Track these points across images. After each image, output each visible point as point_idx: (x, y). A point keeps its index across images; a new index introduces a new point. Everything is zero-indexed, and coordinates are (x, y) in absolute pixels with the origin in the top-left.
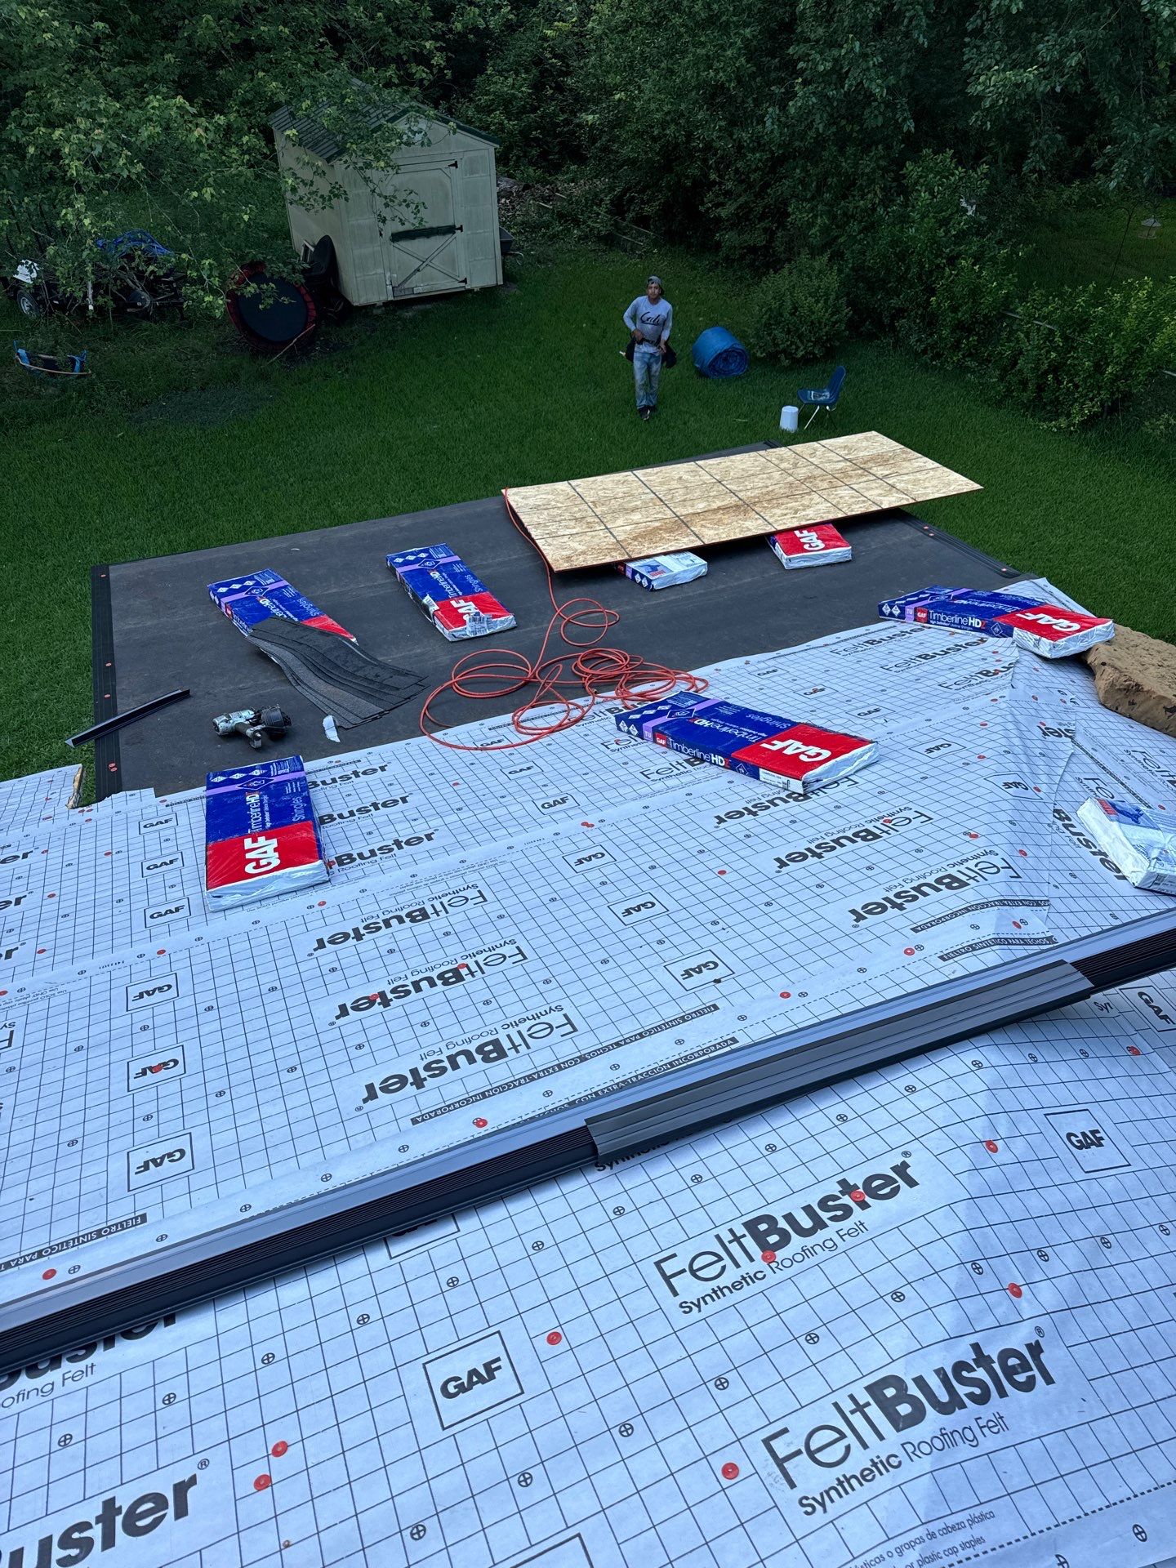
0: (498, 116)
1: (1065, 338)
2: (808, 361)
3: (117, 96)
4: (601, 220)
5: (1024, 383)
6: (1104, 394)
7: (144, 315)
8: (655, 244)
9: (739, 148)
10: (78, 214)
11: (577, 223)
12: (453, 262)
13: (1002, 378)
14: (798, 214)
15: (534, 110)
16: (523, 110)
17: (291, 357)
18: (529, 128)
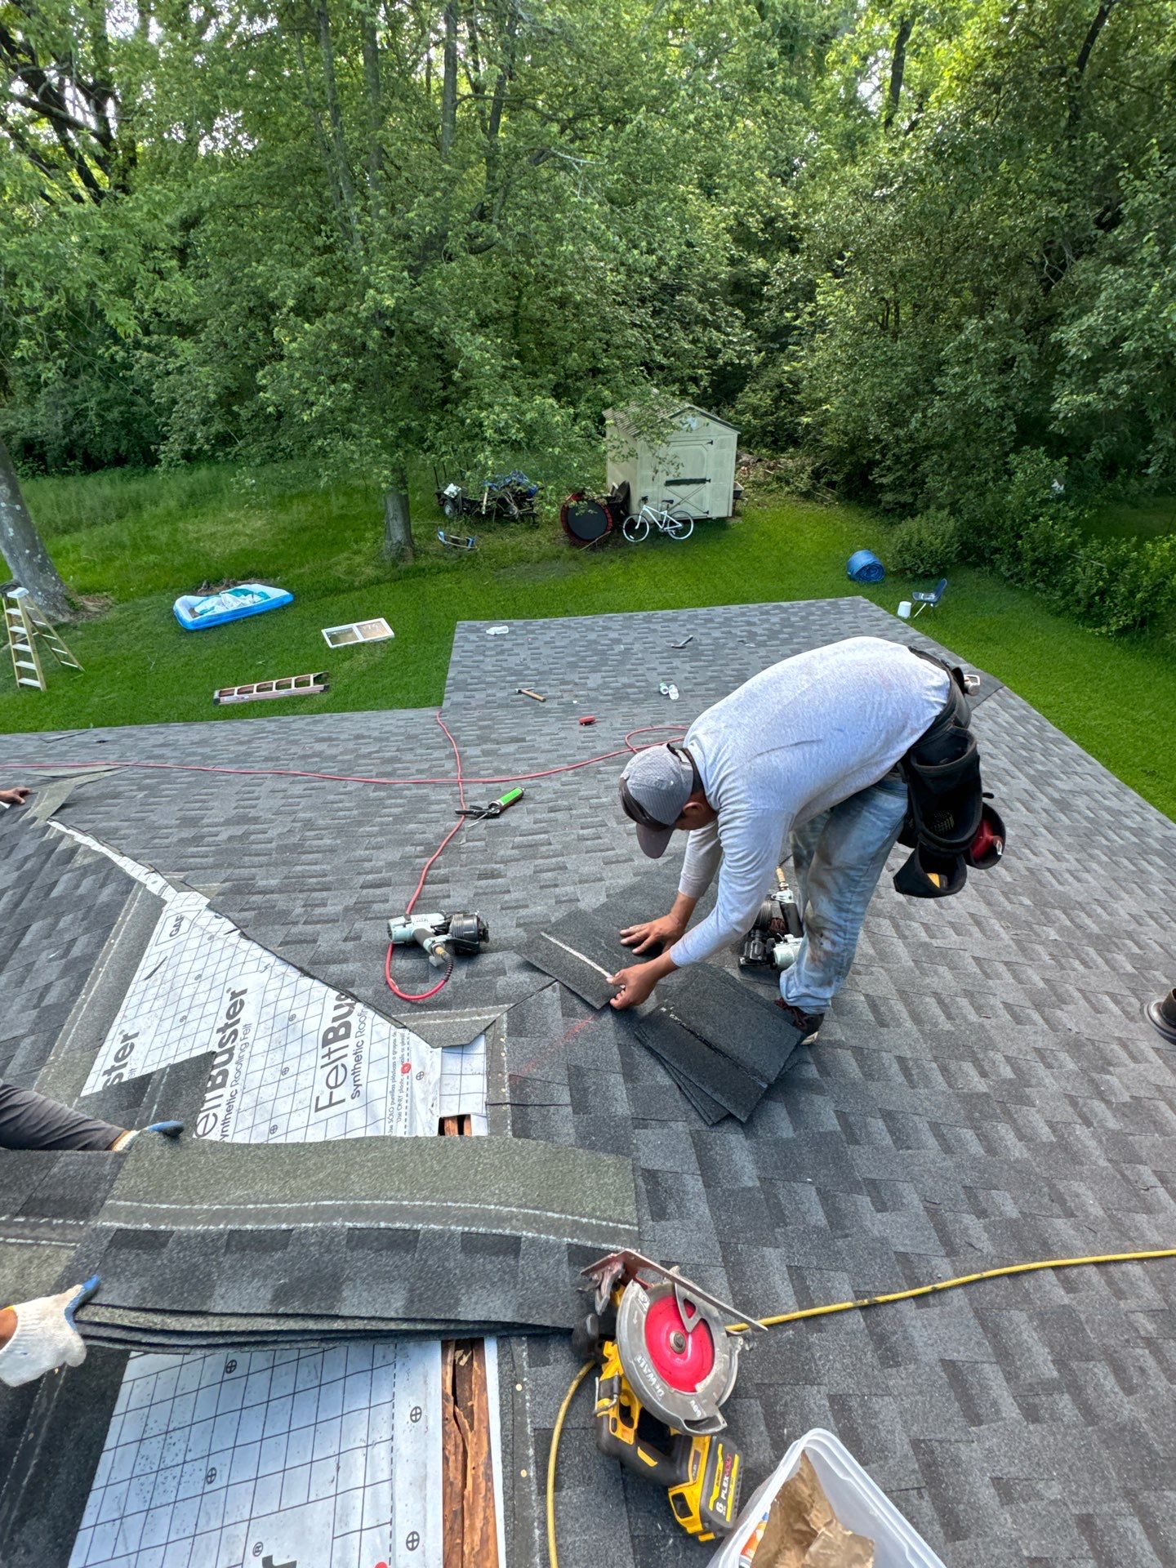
0: (748, 417)
1: (1111, 573)
2: (927, 576)
3: (518, 395)
4: (803, 482)
5: (1078, 602)
6: (1135, 612)
7: (513, 519)
8: (838, 499)
9: (897, 439)
10: (486, 458)
11: (788, 483)
12: (701, 501)
13: (1062, 598)
14: (932, 482)
15: (772, 414)
16: (766, 414)
17: (593, 549)
18: (768, 425)
